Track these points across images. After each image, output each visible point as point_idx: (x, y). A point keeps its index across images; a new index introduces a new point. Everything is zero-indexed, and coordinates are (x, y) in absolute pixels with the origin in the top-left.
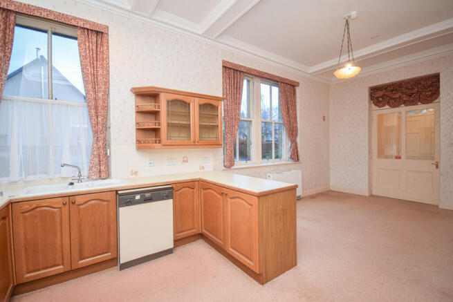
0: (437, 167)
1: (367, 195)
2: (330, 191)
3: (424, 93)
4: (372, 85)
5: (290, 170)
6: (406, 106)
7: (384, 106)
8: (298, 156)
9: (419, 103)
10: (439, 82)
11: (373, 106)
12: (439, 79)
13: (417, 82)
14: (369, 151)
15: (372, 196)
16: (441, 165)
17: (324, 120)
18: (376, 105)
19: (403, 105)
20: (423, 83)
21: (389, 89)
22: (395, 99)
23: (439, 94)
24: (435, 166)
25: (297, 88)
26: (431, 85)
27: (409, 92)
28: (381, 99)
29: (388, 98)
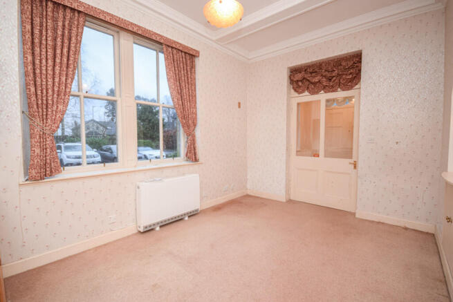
0: (355, 167)
1: (285, 201)
2: (248, 196)
3: (344, 77)
4: (291, 66)
5: (184, 174)
6: (325, 92)
7: (303, 92)
8: (195, 154)
9: (339, 89)
10: (361, 62)
11: (292, 91)
12: (361, 59)
13: (337, 62)
14: (287, 147)
15: (290, 201)
16: (360, 165)
17: (239, 107)
18: (295, 90)
19: (322, 92)
20: (344, 63)
21: (308, 70)
22: (314, 84)
23: (359, 79)
24: (353, 166)
25: (196, 60)
26: (352, 67)
27: (329, 75)
28: (300, 84)
29: (307, 83)
